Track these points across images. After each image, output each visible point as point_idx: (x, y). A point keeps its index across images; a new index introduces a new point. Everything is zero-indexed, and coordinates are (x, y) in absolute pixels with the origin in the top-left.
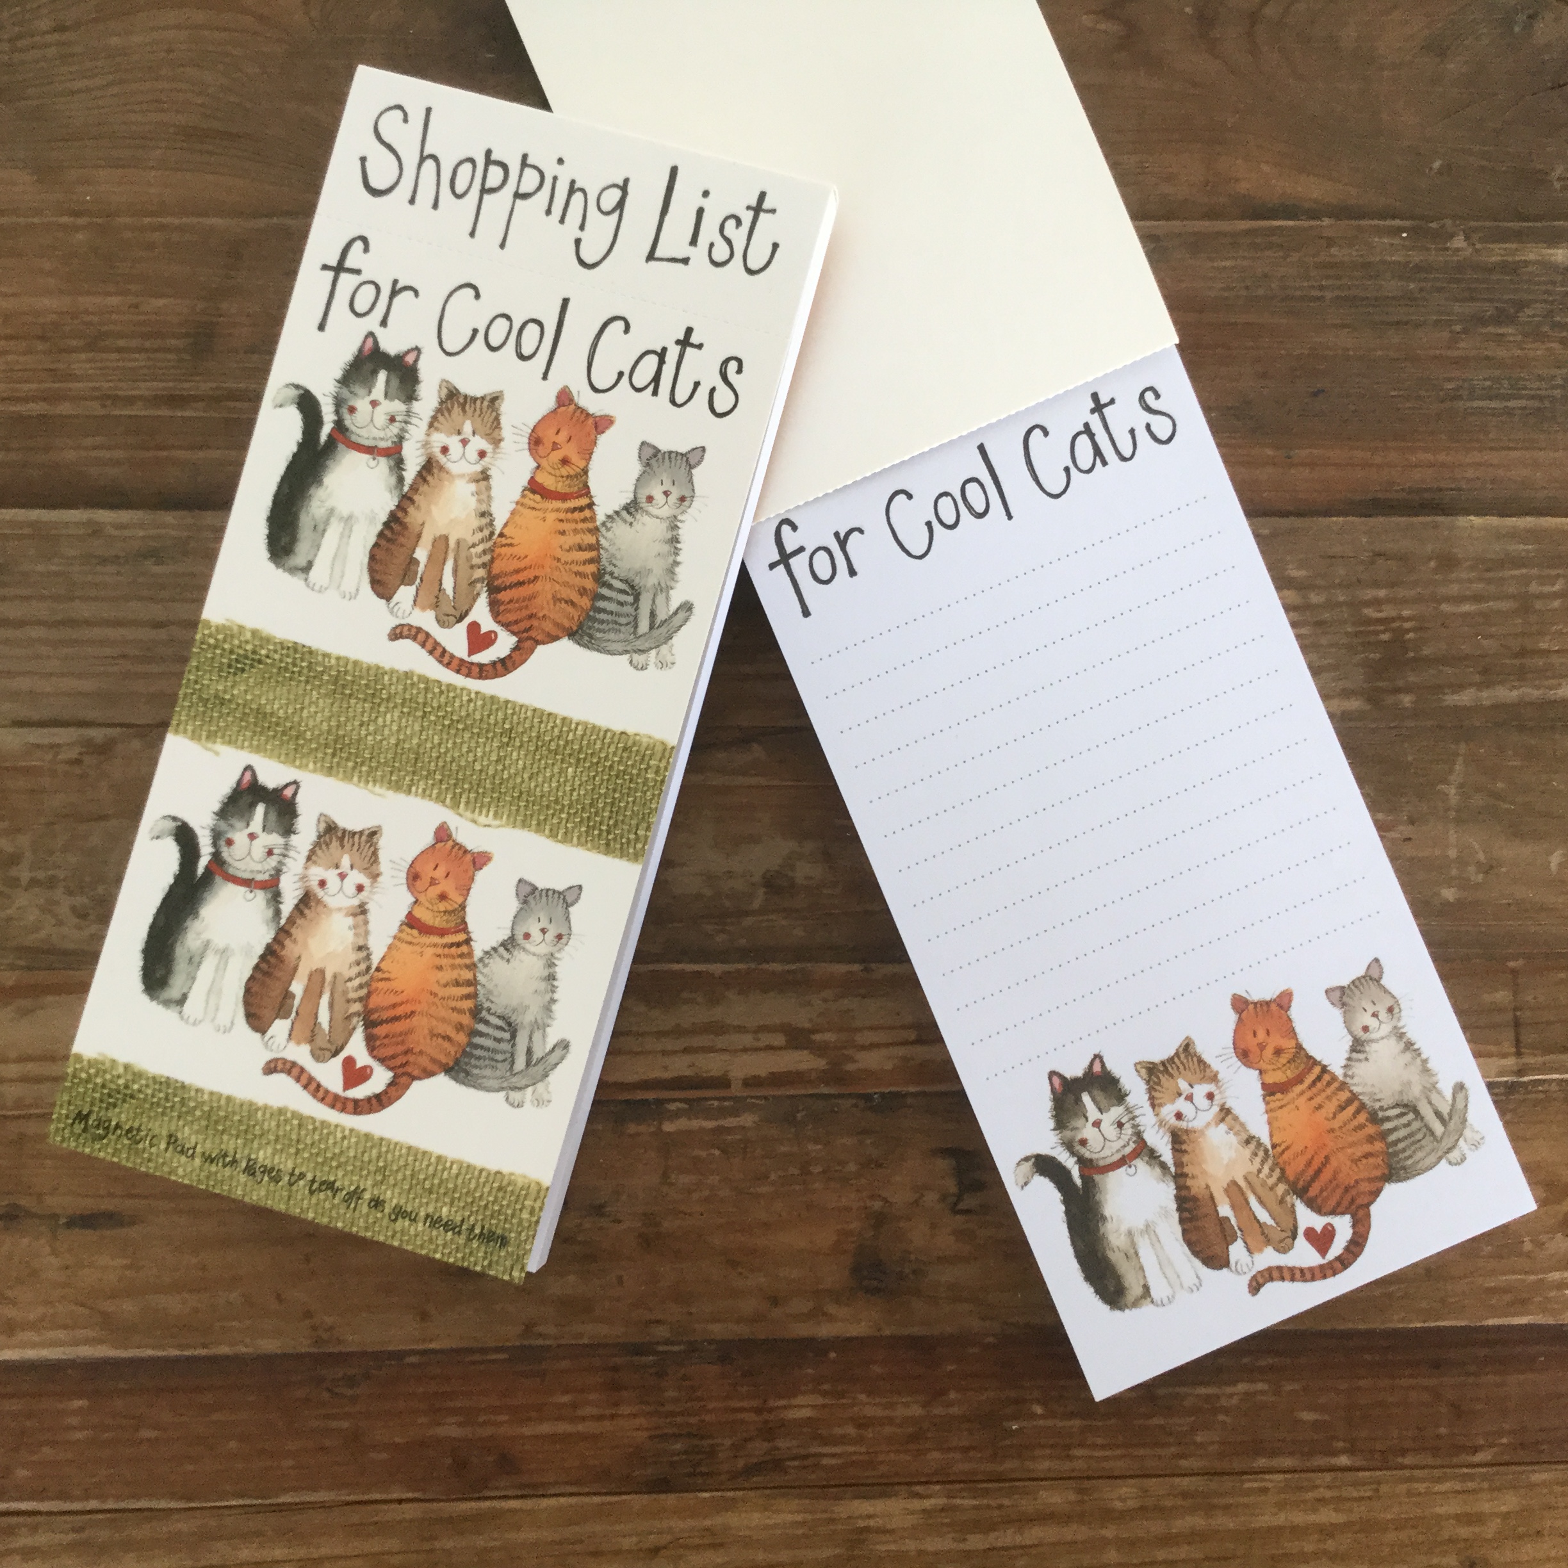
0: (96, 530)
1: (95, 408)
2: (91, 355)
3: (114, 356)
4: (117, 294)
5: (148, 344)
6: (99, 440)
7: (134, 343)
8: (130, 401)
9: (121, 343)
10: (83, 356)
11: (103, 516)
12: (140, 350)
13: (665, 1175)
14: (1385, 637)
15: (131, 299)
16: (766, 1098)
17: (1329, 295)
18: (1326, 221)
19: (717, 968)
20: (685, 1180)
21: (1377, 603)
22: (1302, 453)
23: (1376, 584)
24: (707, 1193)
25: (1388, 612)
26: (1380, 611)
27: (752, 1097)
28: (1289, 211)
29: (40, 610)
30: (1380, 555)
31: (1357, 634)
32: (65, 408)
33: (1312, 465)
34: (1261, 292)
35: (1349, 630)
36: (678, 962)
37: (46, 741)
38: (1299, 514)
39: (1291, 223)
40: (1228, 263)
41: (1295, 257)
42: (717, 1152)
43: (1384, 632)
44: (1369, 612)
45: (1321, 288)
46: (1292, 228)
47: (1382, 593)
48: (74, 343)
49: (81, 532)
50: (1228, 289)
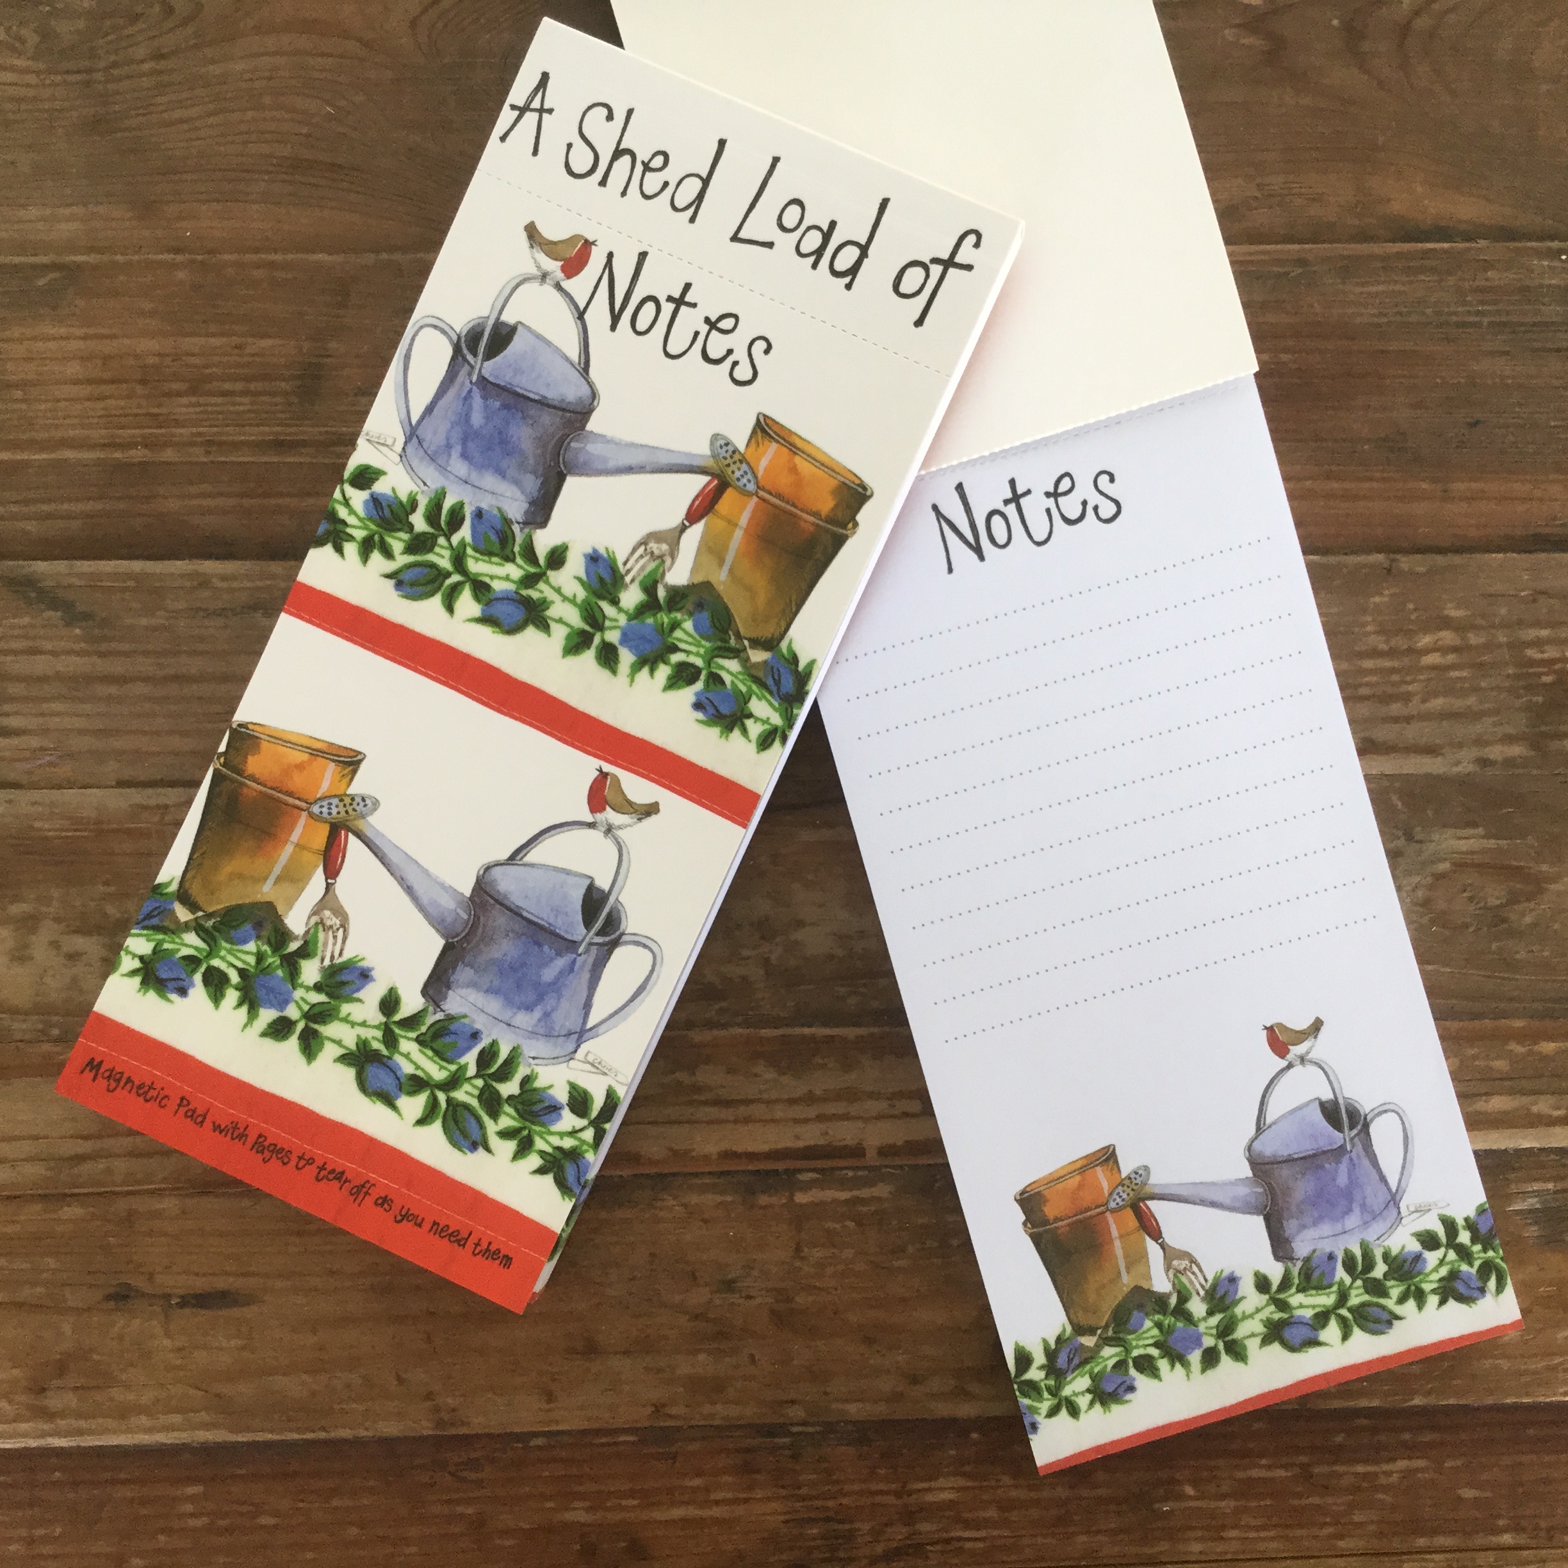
0: (204, 582)
1: (198, 455)
2: (193, 399)
3: (219, 400)
4: (222, 335)
5: (252, 386)
6: (206, 487)
7: (239, 386)
8: (236, 446)
9: (227, 386)
10: (184, 400)
11: (209, 567)
12: (245, 393)
13: (798, 1249)
14: (1547, 679)
15: (236, 340)
16: (901, 1167)
17: (1486, 320)
18: (1482, 243)
19: (851, 1032)
20: (818, 1254)
21: (1538, 643)
22: (1459, 487)
23: (1538, 624)
24: (841, 1267)
25: (1551, 653)
26: (1543, 652)
27: (886, 1166)
28: (1442, 233)
29: (144, 665)
30: (1543, 593)
31: (1517, 677)
32: (169, 455)
33: (1471, 499)
34: (1414, 318)
35: (1511, 672)
36: (810, 1026)
37: (153, 802)
38: (1458, 550)
39: (1446, 245)
40: (1381, 288)
41: (1451, 281)
42: (851, 1224)
43: (1547, 674)
44: (1531, 653)
45: (1478, 313)
46: (1445, 251)
47: (1544, 633)
48: (175, 386)
49: (188, 584)
50: (1381, 314)
